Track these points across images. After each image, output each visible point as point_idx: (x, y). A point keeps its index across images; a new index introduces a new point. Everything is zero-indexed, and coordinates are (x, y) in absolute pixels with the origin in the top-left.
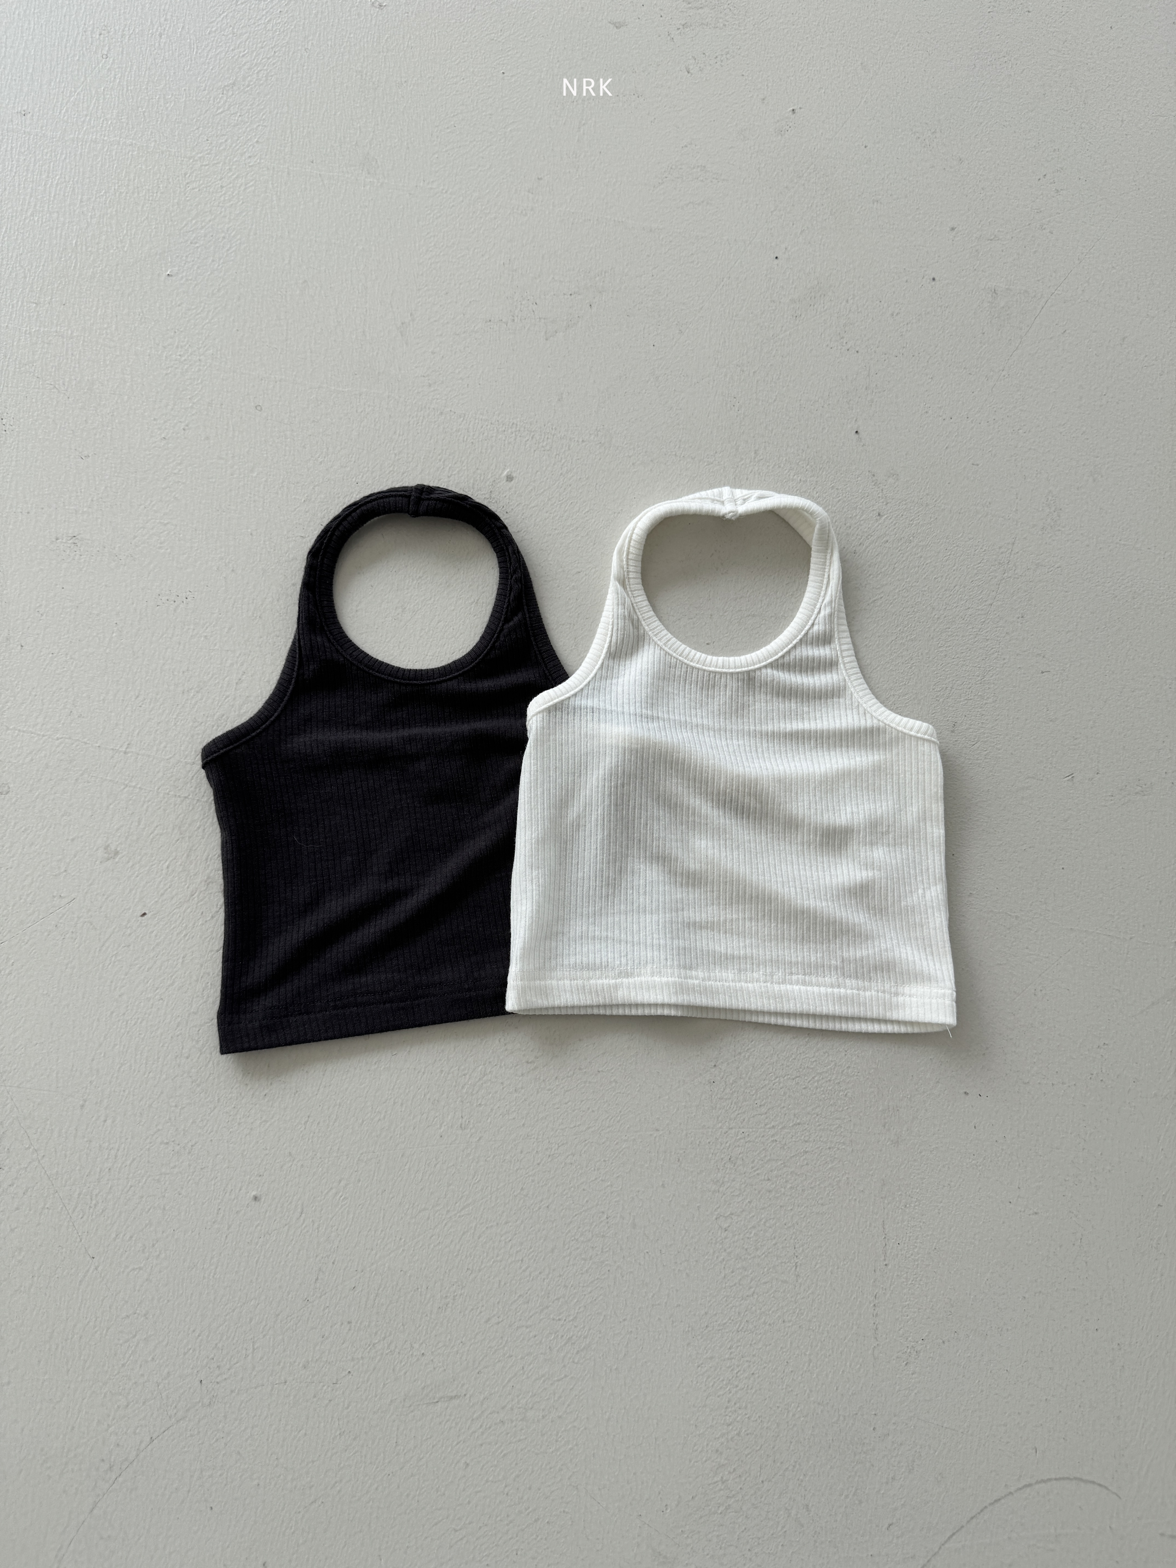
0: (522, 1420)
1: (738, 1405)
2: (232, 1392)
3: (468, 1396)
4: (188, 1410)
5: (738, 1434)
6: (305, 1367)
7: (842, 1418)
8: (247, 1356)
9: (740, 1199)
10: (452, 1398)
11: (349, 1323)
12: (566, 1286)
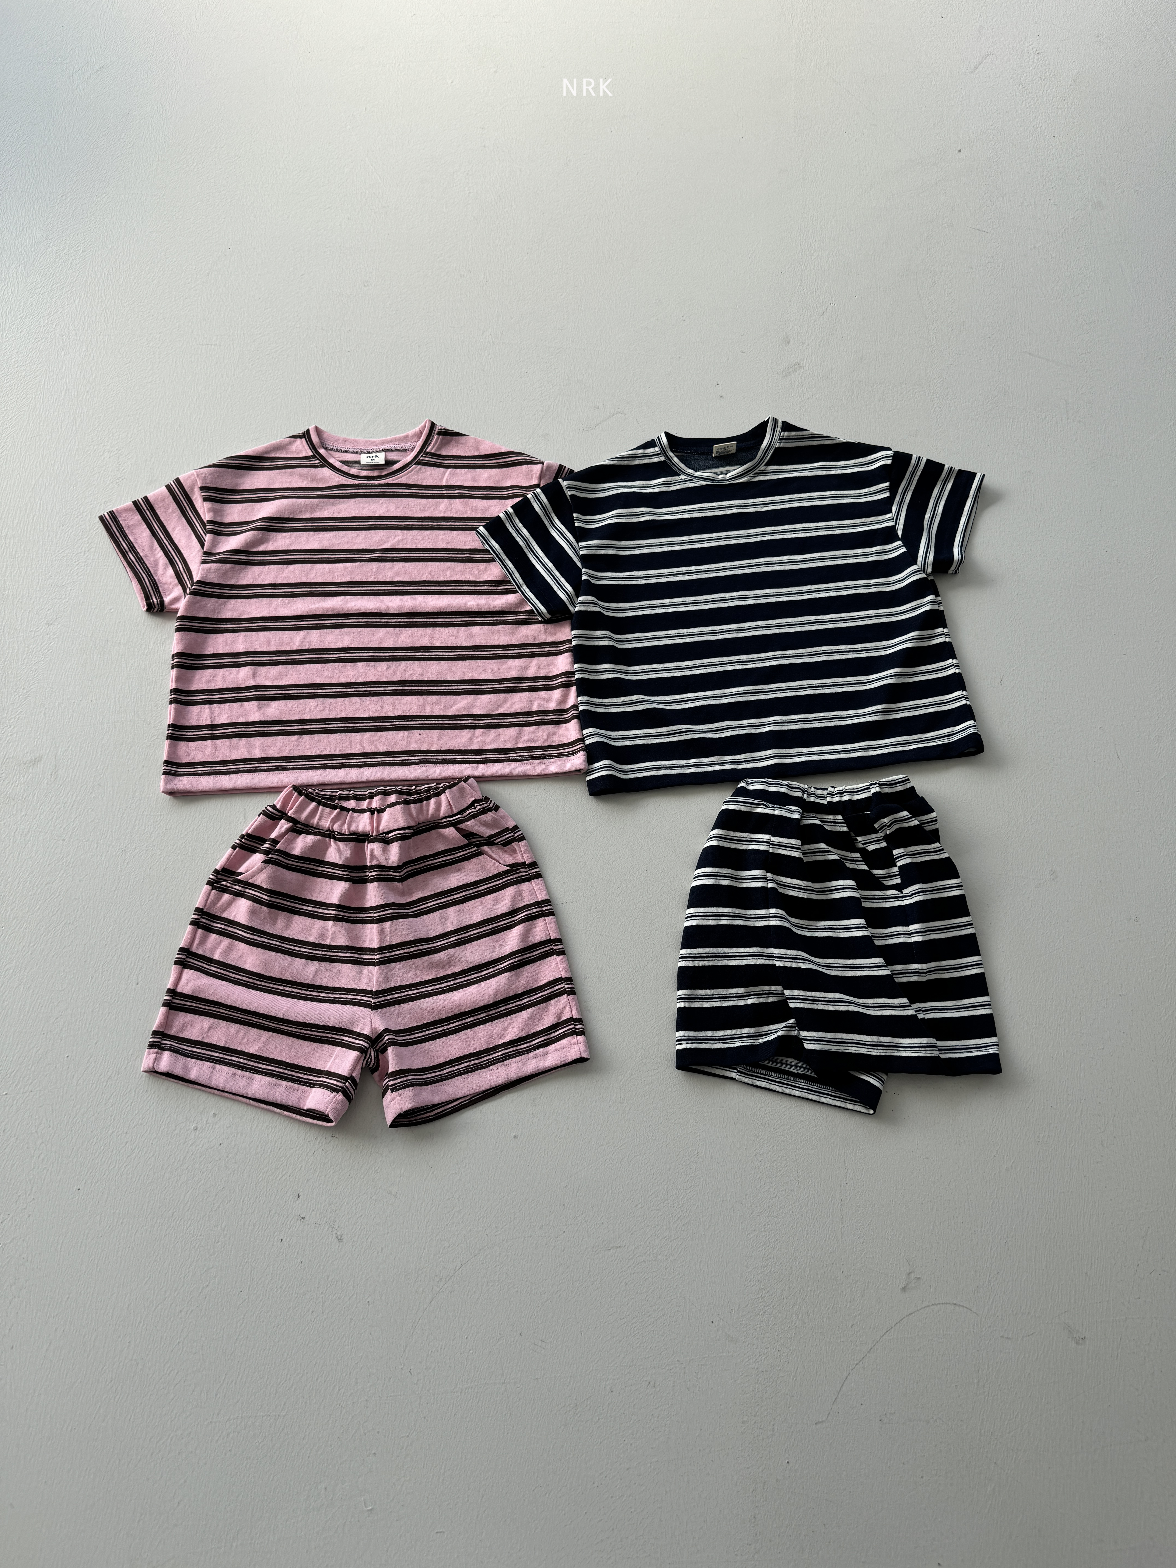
0: (655, 1260)
1: (769, 1257)
2: (503, 1240)
3: (626, 1247)
4: (480, 1250)
5: (770, 1272)
6: (541, 1228)
7: (825, 1266)
8: (510, 1222)
9: (768, 1144)
10: (617, 1248)
11: (564, 1205)
12: (677, 1189)
